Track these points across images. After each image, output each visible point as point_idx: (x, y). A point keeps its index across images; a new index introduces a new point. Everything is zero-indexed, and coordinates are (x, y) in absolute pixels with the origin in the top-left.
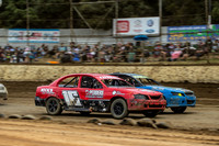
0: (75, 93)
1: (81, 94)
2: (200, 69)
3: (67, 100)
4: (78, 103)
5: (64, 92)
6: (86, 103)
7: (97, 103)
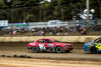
0: (43, 45)
1: (46, 45)
2: (26, 37)
3: (40, 47)
4: (45, 48)
5: (39, 45)
6: (47, 48)
7: (51, 48)
